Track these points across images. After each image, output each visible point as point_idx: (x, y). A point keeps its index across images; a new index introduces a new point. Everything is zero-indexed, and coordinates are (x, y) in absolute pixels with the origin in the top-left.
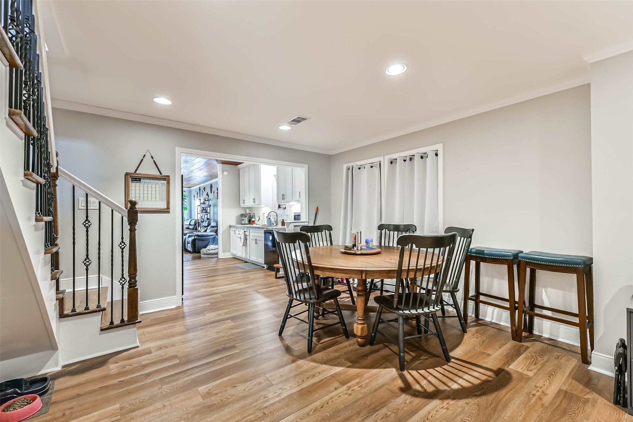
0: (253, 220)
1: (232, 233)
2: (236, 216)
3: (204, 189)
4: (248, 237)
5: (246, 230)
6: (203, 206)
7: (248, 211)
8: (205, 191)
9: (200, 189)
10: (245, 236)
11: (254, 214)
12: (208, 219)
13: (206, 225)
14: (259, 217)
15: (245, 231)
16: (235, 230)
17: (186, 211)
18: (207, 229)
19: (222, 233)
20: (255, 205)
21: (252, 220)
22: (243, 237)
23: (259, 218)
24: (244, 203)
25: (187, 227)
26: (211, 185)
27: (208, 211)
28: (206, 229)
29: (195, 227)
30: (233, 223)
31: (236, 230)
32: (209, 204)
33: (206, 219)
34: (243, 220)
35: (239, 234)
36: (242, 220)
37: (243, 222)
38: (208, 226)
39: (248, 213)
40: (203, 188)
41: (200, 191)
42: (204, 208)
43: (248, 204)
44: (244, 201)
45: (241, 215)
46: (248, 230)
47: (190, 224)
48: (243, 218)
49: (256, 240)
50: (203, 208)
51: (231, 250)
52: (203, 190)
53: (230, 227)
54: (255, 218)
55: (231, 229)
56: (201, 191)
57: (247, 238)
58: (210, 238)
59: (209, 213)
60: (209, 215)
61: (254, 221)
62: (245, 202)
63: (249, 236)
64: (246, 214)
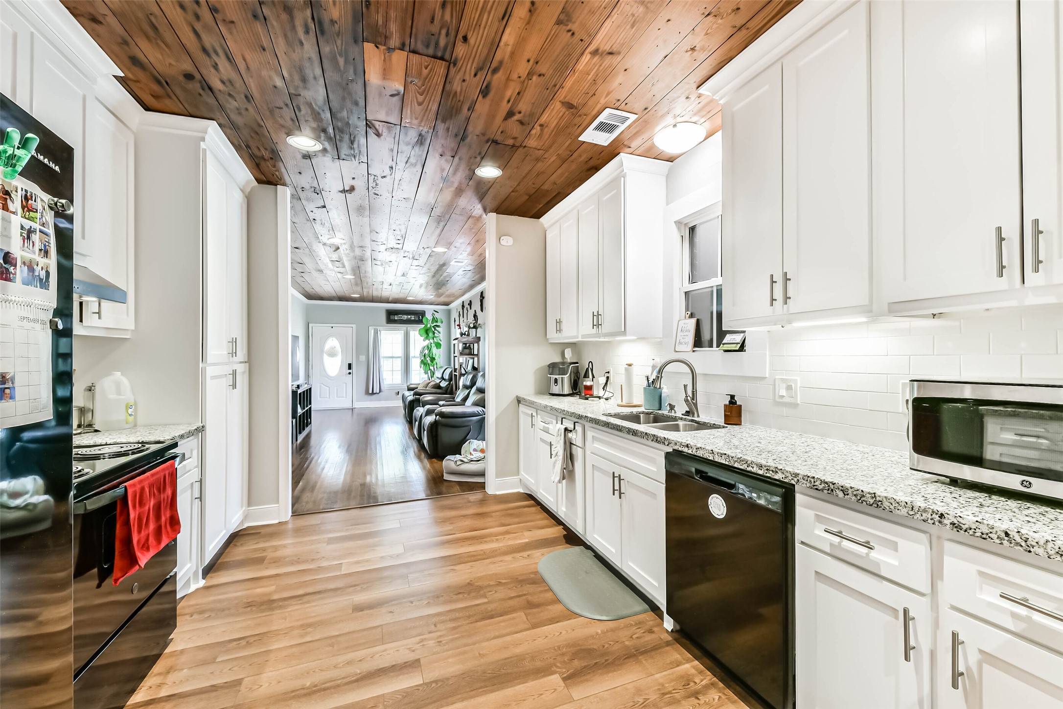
0: (588, 383)
1: (524, 421)
2: (537, 367)
3: (469, 304)
4: (578, 452)
5: (570, 426)
6: (465, 339)
7: (569, 355)
8: (471, 309)
9: (463, 306)
10: (569, 445)
11: (591, 366)
12: (474, 368)
13: (468, 383)
14: (607, 375)
15: (566, 429)
16: (532, 416)
17: (439, 350)
18: (469, 394)
19: (496, 419)
20: (599, 337)
21: (584, 383)
22: (559, 448)
23: (608, 378)
24: (559, 330)
25: (436, 384)
26: (482, 293)
27: (476, 353)
28: (466, 393)
29: (449, 384)
30: (528, 390)
31: (534, 414)
32: (476, 336)
33: (470, 368)
34: (556, 381)
35: (546, 431)
36: (553, 381)
37: (556, 389)
38: (471, 387)
39: (569, 361)
40: (468, 302)
41: (463, 309)
42: (468, 345)
43: (575, 334)
44: (559, 322)
45: (549, 366)
46: (579, 428)
47: (443, 378)
48: (557, 377)
49: (617, 478)
50: (466, 344)
51: (522, 472)
52: (469, 307)
53: (519, 401)
54: (593, 377)
55: (522, 408)
56: (465, 309)
57: (574, 452)
58: (471, 420)
59: (477, 355)
60: (476, 359)
61: (589, 388)
62: (564, 326)
63: (584, 448)
64: (563, 363)
